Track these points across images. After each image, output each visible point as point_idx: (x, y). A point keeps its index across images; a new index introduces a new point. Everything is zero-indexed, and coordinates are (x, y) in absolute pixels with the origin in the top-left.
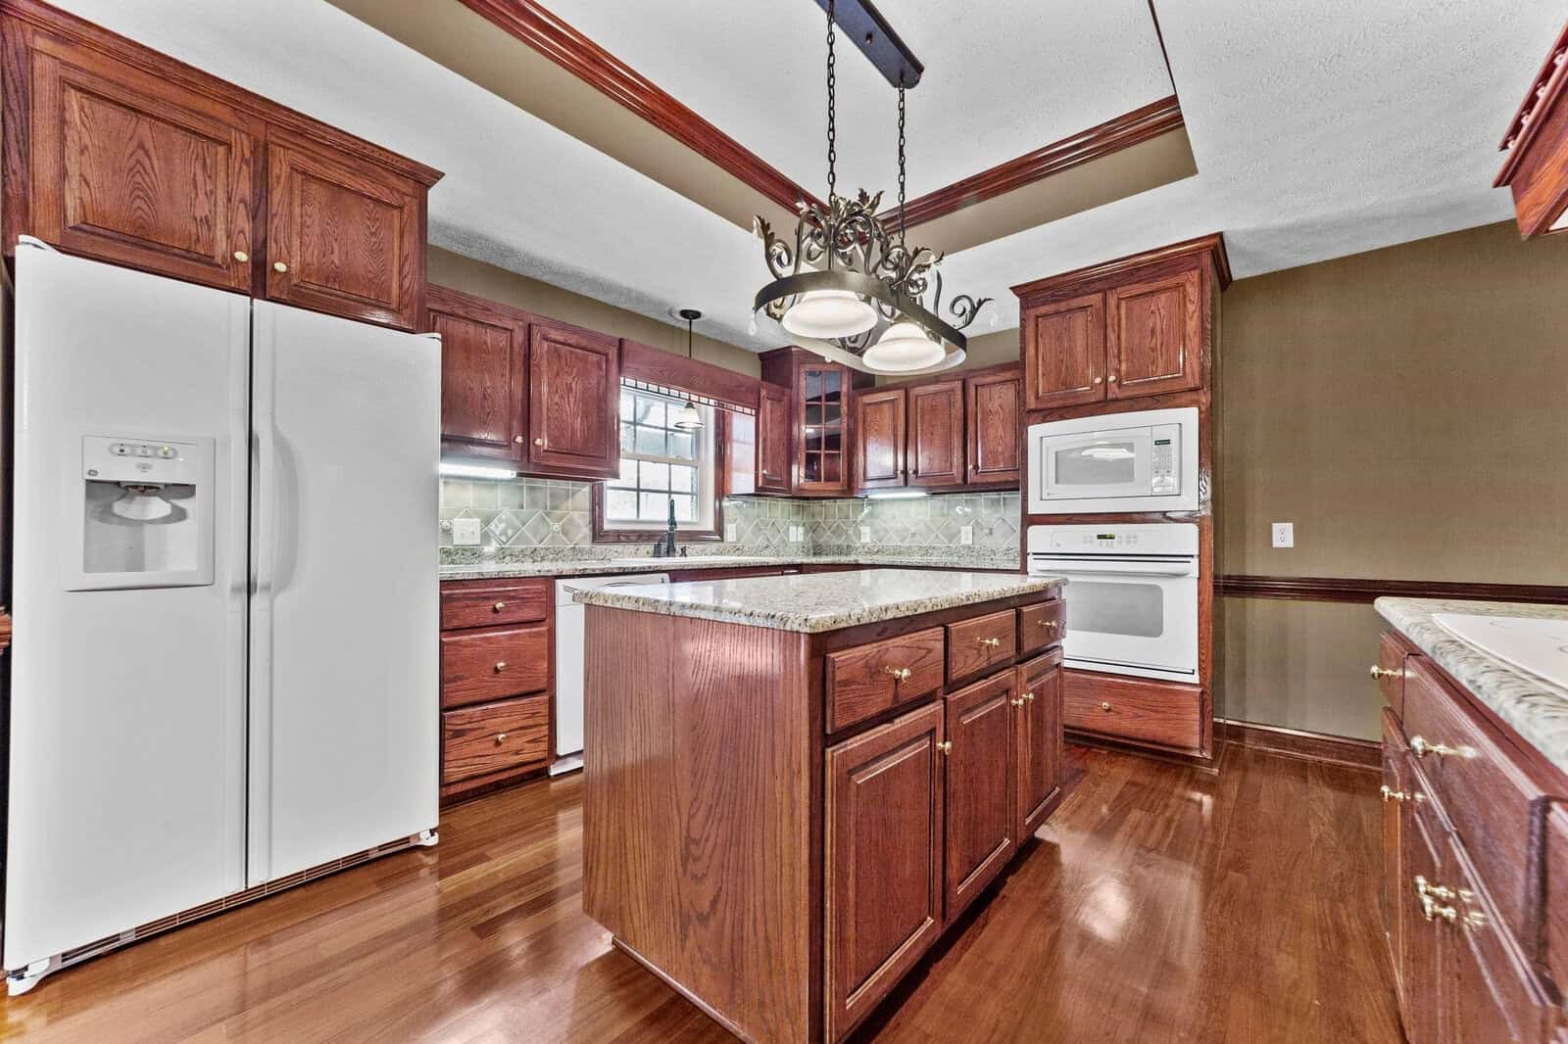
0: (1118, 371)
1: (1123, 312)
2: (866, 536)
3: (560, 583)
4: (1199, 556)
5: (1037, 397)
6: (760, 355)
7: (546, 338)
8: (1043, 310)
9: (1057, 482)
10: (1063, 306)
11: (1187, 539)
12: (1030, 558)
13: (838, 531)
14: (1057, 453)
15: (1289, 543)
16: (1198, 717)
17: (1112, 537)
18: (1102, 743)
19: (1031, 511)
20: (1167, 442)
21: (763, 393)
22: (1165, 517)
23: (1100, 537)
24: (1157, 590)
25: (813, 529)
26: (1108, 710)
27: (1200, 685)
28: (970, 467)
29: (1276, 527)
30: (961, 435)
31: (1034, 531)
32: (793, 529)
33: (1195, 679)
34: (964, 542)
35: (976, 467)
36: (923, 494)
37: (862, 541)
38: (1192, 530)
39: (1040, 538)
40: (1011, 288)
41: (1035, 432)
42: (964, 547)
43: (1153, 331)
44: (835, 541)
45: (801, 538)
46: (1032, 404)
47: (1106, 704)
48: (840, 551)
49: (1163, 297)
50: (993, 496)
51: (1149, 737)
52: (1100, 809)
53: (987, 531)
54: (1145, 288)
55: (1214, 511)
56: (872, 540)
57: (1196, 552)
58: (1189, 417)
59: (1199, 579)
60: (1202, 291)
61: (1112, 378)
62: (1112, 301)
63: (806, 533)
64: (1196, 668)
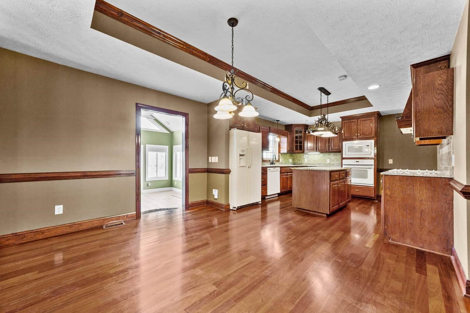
0: (360, 133)
1: (361, 123)
2: (306, 161)
3: (268, 168)
4: (374, 165)
5: (345, 137)
6: (285, 125)
7: (261, 128)
8: (346, 121)
9: (348, 152)
10: (350, 121)
11: (372, 162)
12: (343, 165)
13: (299, 160)
14: (348, 147)
15: (392, 163)
16: (374, 192)
17: (359, 162)
18: (356, 197)
19: (344, 157)
20: (369, 146)
21: (288, 134)
22: (368, 158)
23: (356, 162)
24: (367, 171)
25: (293, 160)
26: (358, 191)
27: (374, 186)
28: (330, 148)
29: (389, 160)
30: (328, 142)
31: (344, 160)
32: (290, 159)
33: (373, 185)
34: (328, 162)
35: (331, 148)
36: (320, 153)
37: (305, 162)
38: (373, 161)
39: (345, 161)
40: (340, 117)
41: (344, 143)
42: (328, 163)
43: (366, 127)
44: (299, 162)
45: (291, 161)
46: (344, 138)
47: (357, 190)
48: (300, 164)
49: (368, 121)
50: (334, 153)
51: (365, 195)
52: (356, 209)
53: (333, 160)
54: (365, 119)
55: (377, 157)
56: (307, 162)
57: (374, 164)
58: (372, 142)
59: (374, 169)
60: (375, 120)
61: (359, 134)
62: (359, 121)
63: (292, 160)
64: (373, 184)
